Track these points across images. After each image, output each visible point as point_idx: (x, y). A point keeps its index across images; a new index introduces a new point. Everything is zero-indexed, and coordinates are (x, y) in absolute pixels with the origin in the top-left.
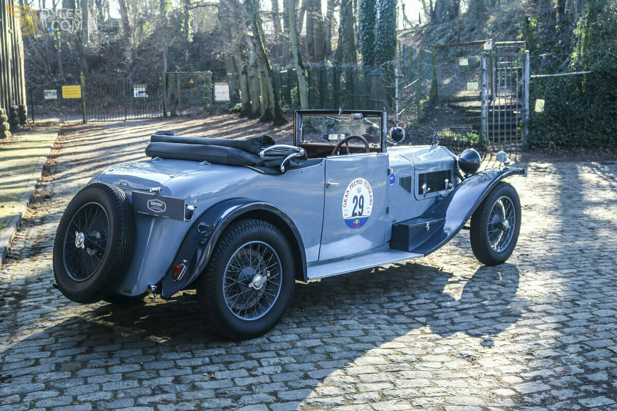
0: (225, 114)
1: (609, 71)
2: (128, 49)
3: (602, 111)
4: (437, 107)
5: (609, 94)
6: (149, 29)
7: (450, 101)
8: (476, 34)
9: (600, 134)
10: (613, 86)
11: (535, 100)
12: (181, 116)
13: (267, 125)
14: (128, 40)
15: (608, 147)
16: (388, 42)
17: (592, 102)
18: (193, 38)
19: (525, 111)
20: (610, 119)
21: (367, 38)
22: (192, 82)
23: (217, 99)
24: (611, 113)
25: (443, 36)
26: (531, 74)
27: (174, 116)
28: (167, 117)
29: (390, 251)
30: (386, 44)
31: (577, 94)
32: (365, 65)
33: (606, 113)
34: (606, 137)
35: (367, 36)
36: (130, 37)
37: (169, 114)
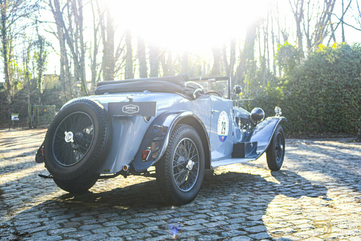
2: (9, 96)
6: (19, 87)
14: (9, 92)
18: (43, 92)
22: (45, 111)
28: (31, 128)
36: (10, 90)
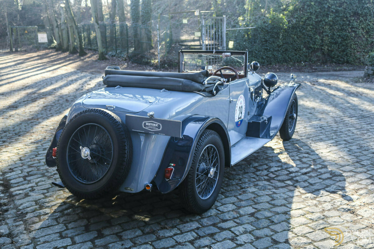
0: (46, 49)
1: (264, 27)
3: (261, 48)
4: (173, 45)
5: (264, 39)
7: (179, 42)
8: (179, 7)
9: (260, 59)
10: (266, 35)
11: (229, 42)
12: (21, 51)
13: (75, 56)
15: (264, 66)
16: (148, 10)
17: (255, 42)
18: (21, 8)
19: (224, 47)
20: (264, 52)
21: (134, 8)
22: (26, 32)
23: (39, 41)
24: (265, 48)
25: (159, 8)
26: (227, 28)
27: (17, 51)
28: (13, 52)
29: (247, 138)
30: (147, 12)
31: (247, 39)
32: (133, 23)
33: (263, 49)
34: (263, 61)
35: (134, 7)
37: (14, 50)
